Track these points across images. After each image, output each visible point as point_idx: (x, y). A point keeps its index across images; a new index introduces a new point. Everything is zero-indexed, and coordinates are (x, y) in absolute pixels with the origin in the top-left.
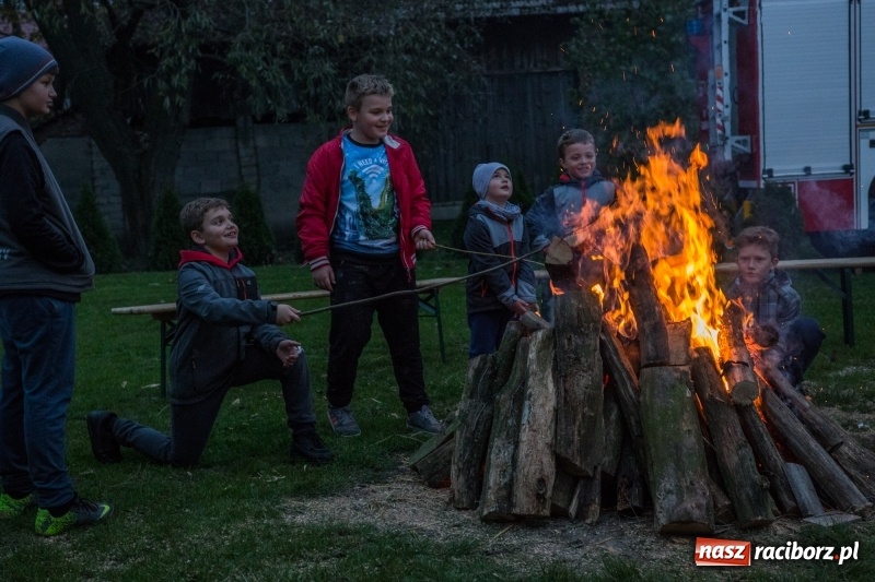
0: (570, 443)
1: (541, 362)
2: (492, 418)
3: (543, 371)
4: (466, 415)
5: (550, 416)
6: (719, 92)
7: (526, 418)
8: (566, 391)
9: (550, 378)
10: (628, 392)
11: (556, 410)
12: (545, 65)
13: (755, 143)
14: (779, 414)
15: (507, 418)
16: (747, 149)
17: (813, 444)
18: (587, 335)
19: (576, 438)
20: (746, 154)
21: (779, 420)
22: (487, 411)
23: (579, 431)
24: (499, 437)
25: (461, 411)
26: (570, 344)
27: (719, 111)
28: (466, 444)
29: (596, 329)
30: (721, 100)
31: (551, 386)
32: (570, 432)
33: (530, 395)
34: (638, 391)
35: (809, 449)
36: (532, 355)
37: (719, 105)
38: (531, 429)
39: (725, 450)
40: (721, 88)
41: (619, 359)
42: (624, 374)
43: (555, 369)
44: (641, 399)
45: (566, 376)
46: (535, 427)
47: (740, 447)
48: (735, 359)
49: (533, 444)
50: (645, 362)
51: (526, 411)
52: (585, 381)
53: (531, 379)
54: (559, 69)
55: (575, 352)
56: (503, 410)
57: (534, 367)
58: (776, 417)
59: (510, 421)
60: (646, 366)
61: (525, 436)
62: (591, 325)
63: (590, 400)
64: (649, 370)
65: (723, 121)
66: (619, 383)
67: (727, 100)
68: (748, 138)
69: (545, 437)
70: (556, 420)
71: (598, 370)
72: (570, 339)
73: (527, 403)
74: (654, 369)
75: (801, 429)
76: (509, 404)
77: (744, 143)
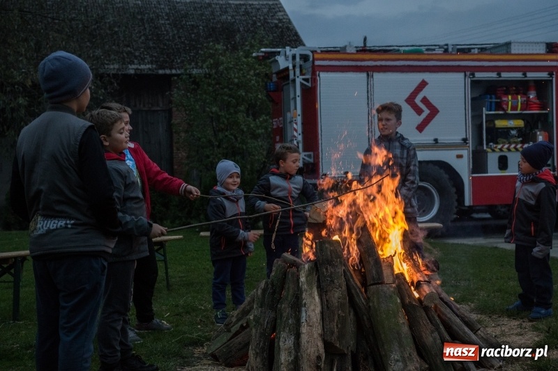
0: (332, 333)
1: (309, 283)
2: (276, 320)
3: (311, 289)
4: (260, 318)
5: (319, 317)
6: (295, 126)
7: (304, 318)
8: (327, 301)
9: (316, 293)
10: (361, 300)
11: (322, 313)
12: (150, 106)
13: (316, 157)
14: (445, 312)
15: (288, 319)
16: (311, 160)
17: (466, 329)
18: (337, 267)
19: (336, 330)
20: (311, 164)
21: (446, 316)
22: (273, 315)
23: (337, 325)
24: (284, 331)
25: (255, 316)
26: (327, 271)
27: (295, 137)
28: (260, 337)
29: (341, 262)
30: (296, 131)
31: (317, 298)
32: (332, 326)
33: (305, 304)
34: (368, 299)
35: (465, 333)
36: (303, 279)
37: (295, 134)
38: (308, 325)
39: (423, 334)
40: (296, 124)
41: (354, 281)
42: (358, 290)
43: (319, 287)
44: (371, 304)
45: (326, 292)
46: (311, 324)
47: (432, 332)
48: (421, 279)
49: (310, 335)
50: (372, 282)
51: (304, 314)
52: (337, 295)
53: (304, 294)
54: (159, 109)
55: (331, 277)
56: (285, 314)
57: (305, 286)
58: (444, 314)
59: (290, 321)
60: (372, 285)
61: (304, 330)
62: (338, 260)
63: (341, 306)
64: (374, 286)
65: (298, 143)
66: (355, 296)
67: (300, 130)
68: (312, 153)
69: (317, 330)
70: (323, 319)
71: (344, 288)
72: (327, 269)
73: (303, 309)
74: (377, 286)
75: (458, 320)
76: (288, 310)
77: (309, 156)
